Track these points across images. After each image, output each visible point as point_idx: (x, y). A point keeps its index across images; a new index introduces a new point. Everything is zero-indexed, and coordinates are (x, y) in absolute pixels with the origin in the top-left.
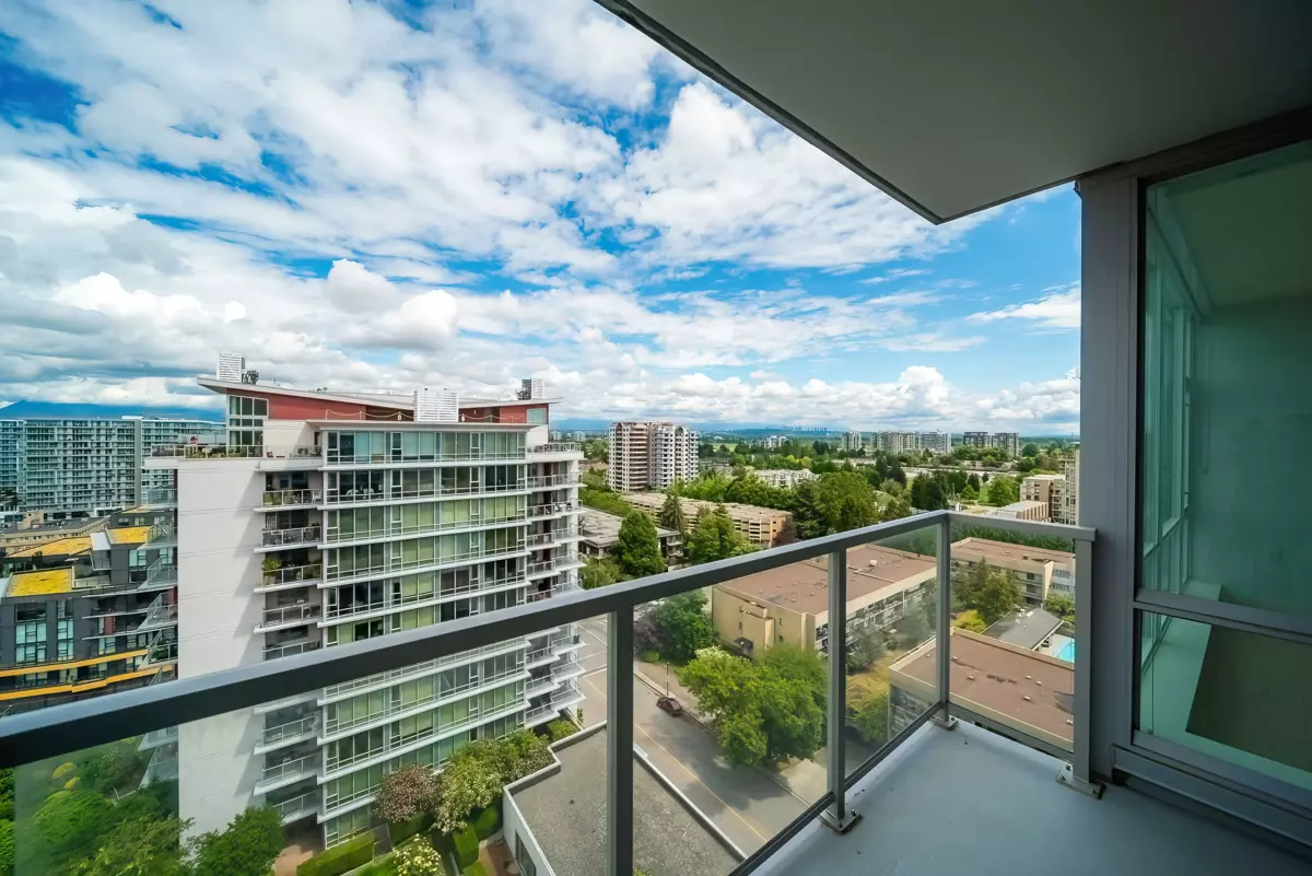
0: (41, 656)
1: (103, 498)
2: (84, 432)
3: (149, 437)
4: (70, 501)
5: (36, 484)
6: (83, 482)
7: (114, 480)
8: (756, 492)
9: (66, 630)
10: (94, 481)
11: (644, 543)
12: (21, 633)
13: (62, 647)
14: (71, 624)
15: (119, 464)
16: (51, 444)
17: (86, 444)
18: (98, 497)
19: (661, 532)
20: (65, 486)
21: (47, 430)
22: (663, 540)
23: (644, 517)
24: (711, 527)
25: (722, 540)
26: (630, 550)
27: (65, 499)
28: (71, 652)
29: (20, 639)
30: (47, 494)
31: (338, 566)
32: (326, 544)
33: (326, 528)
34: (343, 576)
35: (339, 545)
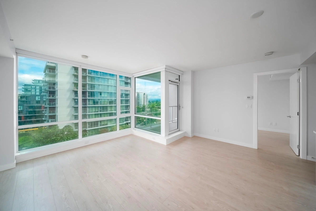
31: (90, 87)
32: (88, 82)
33: (88, 79)
34: (91, 89)
35: (90, 83)
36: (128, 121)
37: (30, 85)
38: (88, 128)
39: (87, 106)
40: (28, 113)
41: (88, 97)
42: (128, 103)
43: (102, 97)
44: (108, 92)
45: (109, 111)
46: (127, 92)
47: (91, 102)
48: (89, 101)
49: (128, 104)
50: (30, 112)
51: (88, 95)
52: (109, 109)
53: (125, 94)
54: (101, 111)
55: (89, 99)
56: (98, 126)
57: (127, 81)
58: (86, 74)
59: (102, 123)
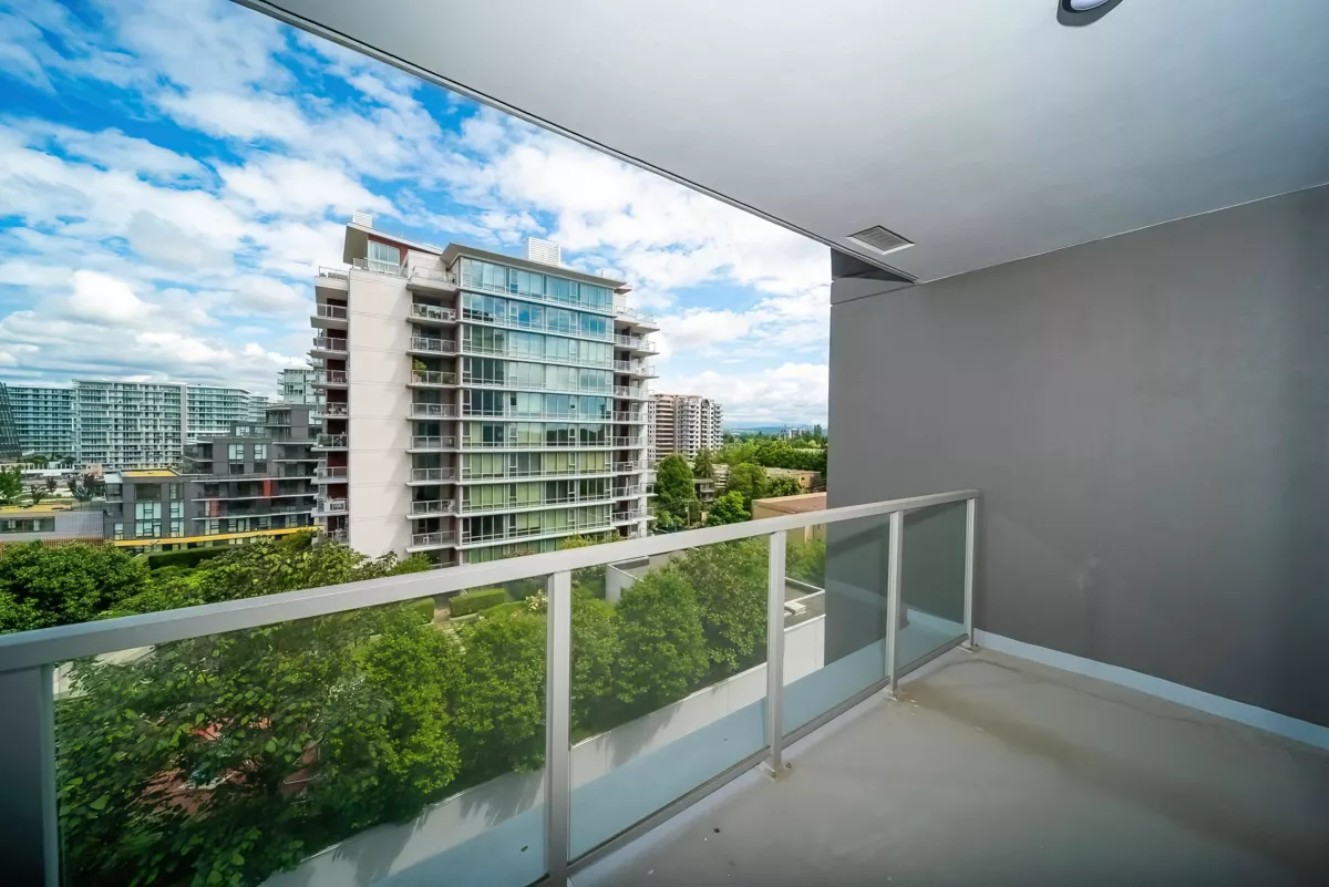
0: (157, 530)
1: (151, 460)
2: (133, 396)
3: (194, 402)
4: (121, 461)
5: (90, 443)
6: (133, 443)
7: (162, 442)
8: (783, 456)
9: (178, 509)
10: (143, 443)
11: (681, 483)
12: (139, 509)
13: (174, 525)
14: (182, 505)
15: (166, 427)
16: (103, 405)
17: (135, 406)
18: (147, 458)
19: (695, 481)
20: (116, 447)
21: (99, 391)
22: (698, 487)
23: (681, 460)
24: (744, 472)
25: (755, 484)
26: (667, 489)
27: (116, 459)
28: (182, 529)
29: (139, 515)
30: (100, 453)
31: (471, 372)
32: (462, 352)
33: (462, 339)
34: (474, 382)
35: (471, 354)
36: (626, 519)
37: (301, 371)
38: (464, 541)
39: (458, 451)
40: (282, 470)
41: (465, 413)
42: (627, 440)
43: (520, 414)
44: (544, 394)
45: (548, 473)
46: (625, 393)
47: (476, 435)
48: (467, 432)
49: (627, 444)
50: (290, 468)
51: (461, 404)
52: (547, 464)
53: (615, 401)
54: (515, 475)
55: (466, 424)
56: (502, 537)
57: (626, 346)
58: (458, 316)
59: (520, 524)
